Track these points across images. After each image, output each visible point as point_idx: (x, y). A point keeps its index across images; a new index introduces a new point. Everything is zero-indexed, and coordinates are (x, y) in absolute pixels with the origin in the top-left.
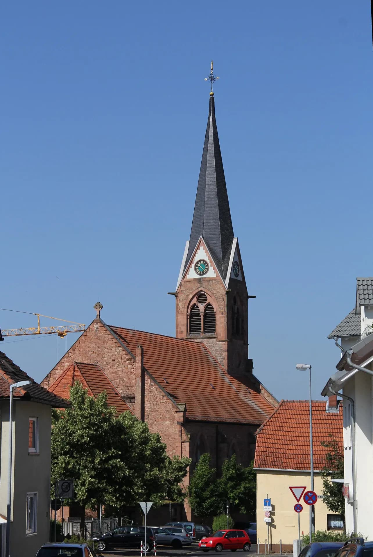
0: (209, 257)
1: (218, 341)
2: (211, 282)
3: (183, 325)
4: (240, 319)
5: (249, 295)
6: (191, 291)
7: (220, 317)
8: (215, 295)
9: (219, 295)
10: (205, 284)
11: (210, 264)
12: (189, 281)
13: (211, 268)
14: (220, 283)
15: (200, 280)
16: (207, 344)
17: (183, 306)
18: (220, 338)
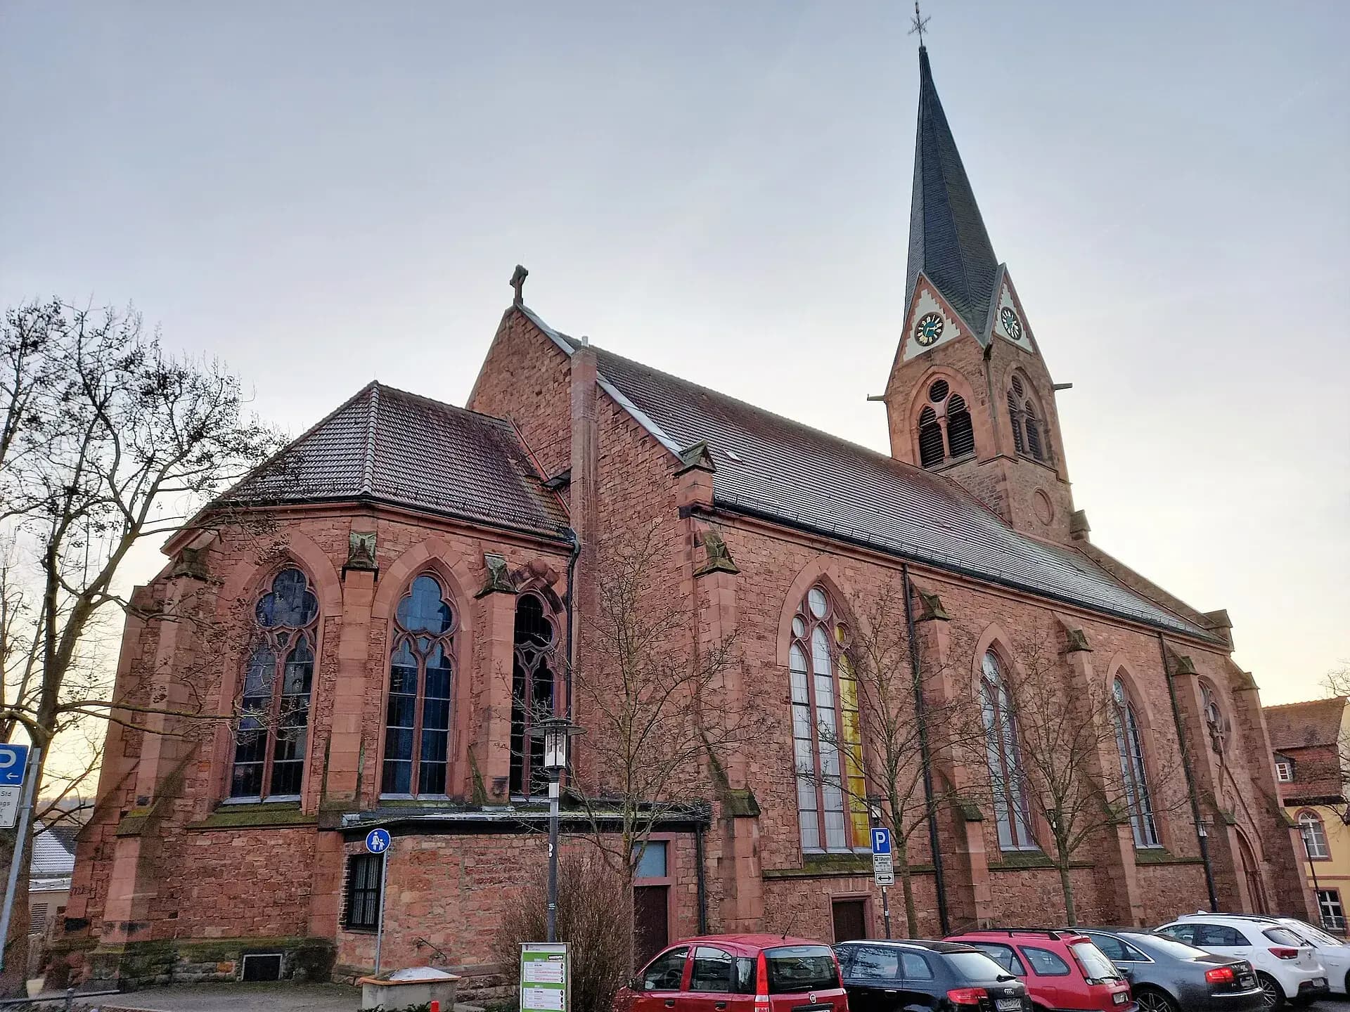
0: (942, 305)
1: (983, 463)
2: (950, 349)
3: (906, 454)
4: (1041, 429)
5: (1055, 383)
6: (914, 383)
7: (979, 413)
8: (962, 371)
9: (970, 368)
10: (938, 358)
11: (944, 316)
12: (909, 364)
13: (947, 323)
14: (969, 343)
15: (928, 355)
16: (959, 476)
17: (902, 418)
18: (984, 455)
